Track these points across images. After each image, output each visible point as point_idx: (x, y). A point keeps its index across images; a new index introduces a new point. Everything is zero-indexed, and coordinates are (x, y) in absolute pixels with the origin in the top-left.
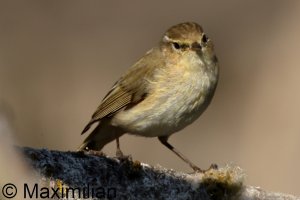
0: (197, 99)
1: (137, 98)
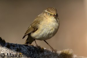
0: (52, 29)
1: (35, 30)
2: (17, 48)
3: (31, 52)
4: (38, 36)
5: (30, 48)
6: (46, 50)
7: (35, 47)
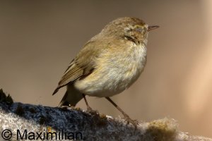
2: (42, 117)
3: (74, 126)
4: (93, 86)
5: (73, 116)
6: (111, 120)
7: (84, 114)
